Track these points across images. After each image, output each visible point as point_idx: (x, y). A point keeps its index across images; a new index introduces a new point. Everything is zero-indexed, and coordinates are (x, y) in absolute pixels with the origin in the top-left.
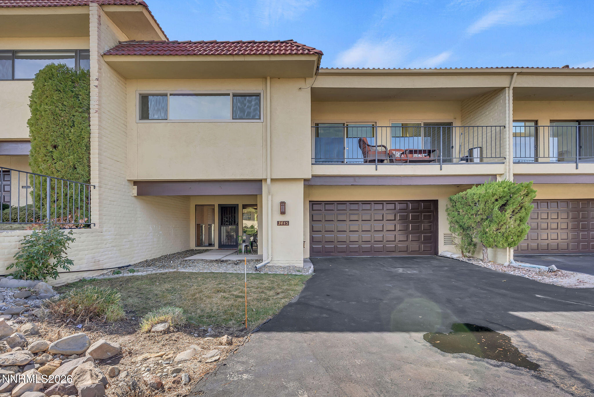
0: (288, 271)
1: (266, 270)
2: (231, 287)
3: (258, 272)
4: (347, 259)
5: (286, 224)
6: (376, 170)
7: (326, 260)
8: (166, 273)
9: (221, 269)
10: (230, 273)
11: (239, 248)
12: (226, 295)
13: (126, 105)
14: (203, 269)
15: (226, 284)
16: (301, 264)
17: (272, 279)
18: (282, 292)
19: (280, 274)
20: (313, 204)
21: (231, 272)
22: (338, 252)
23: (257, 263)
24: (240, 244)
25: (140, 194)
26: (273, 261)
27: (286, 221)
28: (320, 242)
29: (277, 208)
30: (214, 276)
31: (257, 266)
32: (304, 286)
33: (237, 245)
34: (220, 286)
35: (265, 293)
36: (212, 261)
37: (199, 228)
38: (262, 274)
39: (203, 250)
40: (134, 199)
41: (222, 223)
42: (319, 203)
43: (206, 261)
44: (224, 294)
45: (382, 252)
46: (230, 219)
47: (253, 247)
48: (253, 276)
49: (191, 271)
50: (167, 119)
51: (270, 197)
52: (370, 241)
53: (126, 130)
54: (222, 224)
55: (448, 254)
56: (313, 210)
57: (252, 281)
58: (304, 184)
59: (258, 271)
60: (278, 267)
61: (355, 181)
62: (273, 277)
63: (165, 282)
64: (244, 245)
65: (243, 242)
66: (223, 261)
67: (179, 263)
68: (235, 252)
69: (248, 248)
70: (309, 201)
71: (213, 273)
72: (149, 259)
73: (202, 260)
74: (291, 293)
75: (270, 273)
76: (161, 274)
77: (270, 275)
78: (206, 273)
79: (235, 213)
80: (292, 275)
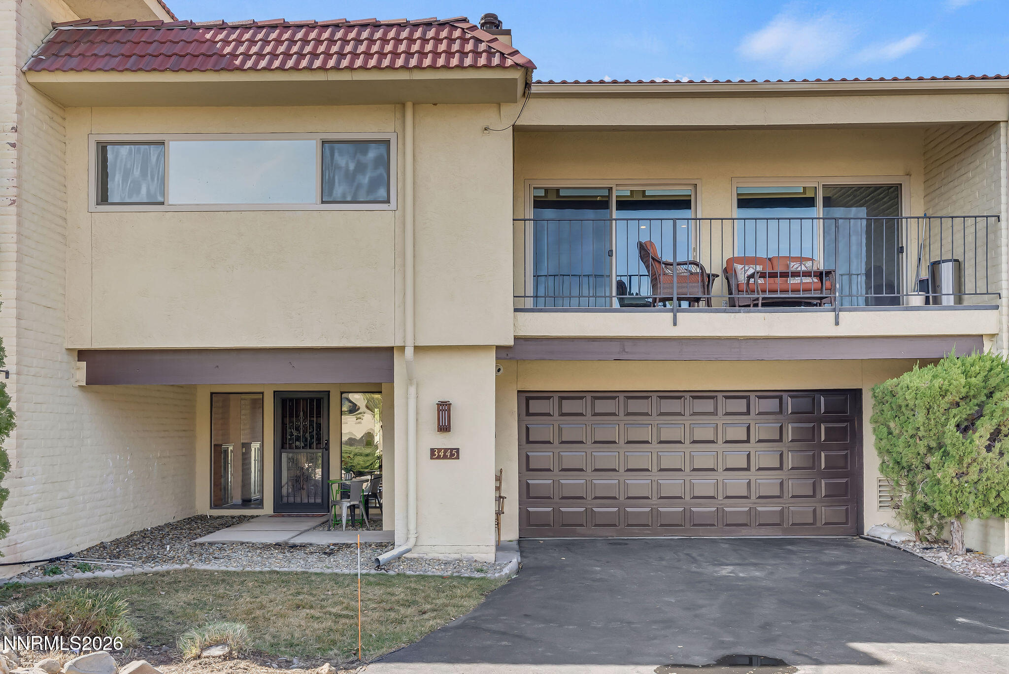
0: (455, 570)
1: (402, 568)
2: (323, 600)
3: (383, 571)
4: (615, 544)
5: (452, 455)
6: (675, 324)
7: (558, 545)
8: (168, 572)
9: (296, 564)
10: (316, 574)
11: (333, 513)
12: (316, 613)
13: (65, 170)
14: (250, 565)
15: (311, 594)
16: (488, 555)
17: (413, 585)
18: (434, 610)
19: (433, 577)
20: (528, 400)
21: (319, 571)
22: (596, 525)
23: (379, 550)
24: (336, 503)
25: (92, 380)
26: (420, 547)
27: (452, 449)
28: (549, 498)
29: (430, 417)
30: (283, 579)
31: (380, 558)
32: (483, 600)
33: (325, 505)
34: (301, 597)
35: (398, 611)
36: (266, 547)
37: (218, 455)
38: (392, 577)
39: (233, 517)
40: (77, 392)
41: (284, 442)
42: (544, 396)
43: (253, 546)
44: (312, 611)
45: (714, 525)
46: (305, 432)
47: (371, 511)
48: (372, 579)
49: (223, 568)
50: (163, 203)
51: (412, 390)
52: (680, 498)
53: (65, 228)
54: (283, 447)
55: (883, 533)
56: (528, 414)
57: (369, 590)
58: (497, 358)
59: (381, 569)
60: (432, 562)
61: (624, 350)
62: (415, 582)
63: (177, 591)
64: (346, 504)
65: (341, 498)
66: (294, 546)
67: (186, 550)
68: (323, 523)
69: (357, 511)
70: (519, 391)
71: (278, 573)
72: (107, 540)
73: (242, 543)
74: (452, 611)
75: (408, 573)
76: (156, 574)
77: (409, 577)
78: (261, 572)
79: (319, 415)
80: (462, 578)
